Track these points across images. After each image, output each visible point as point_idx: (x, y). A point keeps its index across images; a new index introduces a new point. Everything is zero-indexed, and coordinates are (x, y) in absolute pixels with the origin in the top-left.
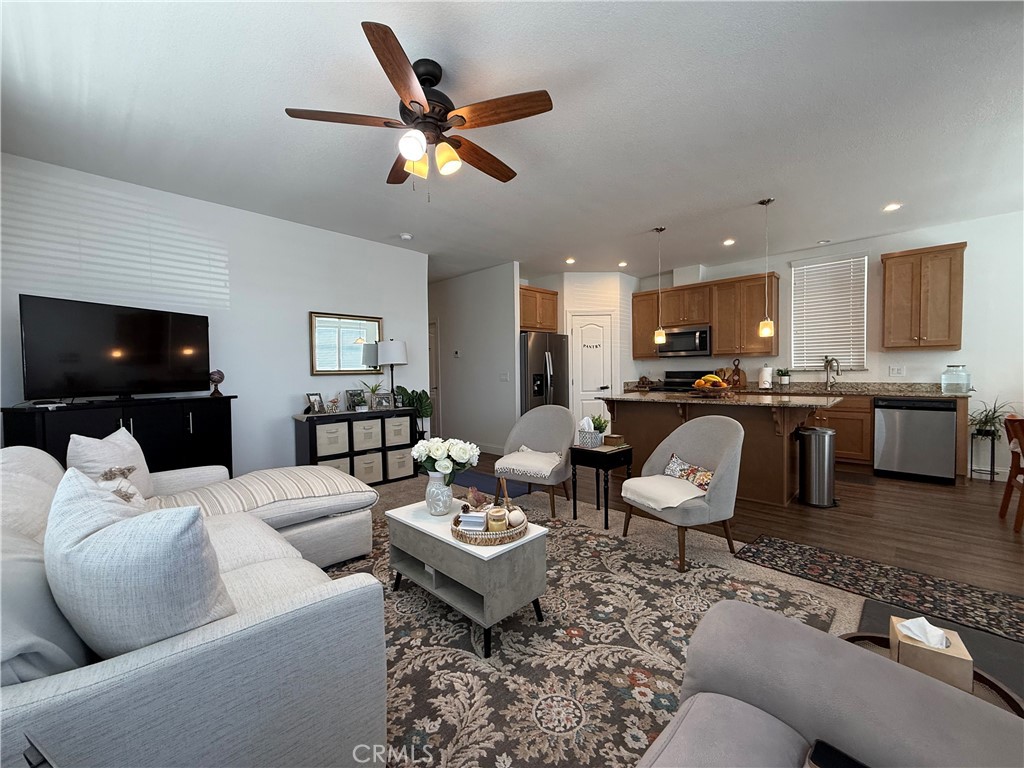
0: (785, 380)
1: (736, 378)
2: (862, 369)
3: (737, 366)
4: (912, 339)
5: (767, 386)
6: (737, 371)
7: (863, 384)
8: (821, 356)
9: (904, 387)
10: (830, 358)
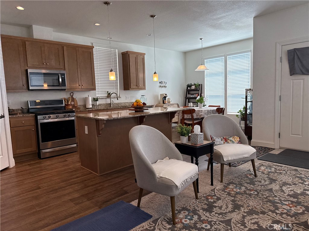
0: (98, 103)
3: (72, 96)
4: (137, 86)
5: (91, 107)
6: (73, 100)
7: (120, 103)
8: (106, 92)
9: (130, 103)
10: (109, 92)
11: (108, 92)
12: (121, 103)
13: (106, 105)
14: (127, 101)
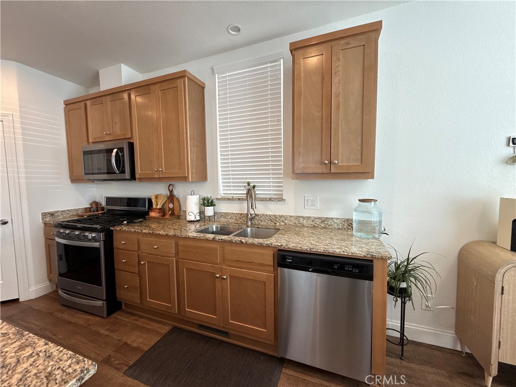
0: (209, 211)
1: (171, 206)
2: (281, 199)
3: (171, 192)
4: (323, 163)
7: (281, 216)
8: (244, 182)
9: (318, 222)
10: (252, 185)
11: (249, 184)
12: (286, 217)
13: (240, 218)
14: (306, 214)
